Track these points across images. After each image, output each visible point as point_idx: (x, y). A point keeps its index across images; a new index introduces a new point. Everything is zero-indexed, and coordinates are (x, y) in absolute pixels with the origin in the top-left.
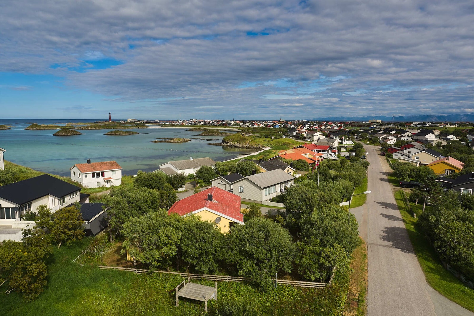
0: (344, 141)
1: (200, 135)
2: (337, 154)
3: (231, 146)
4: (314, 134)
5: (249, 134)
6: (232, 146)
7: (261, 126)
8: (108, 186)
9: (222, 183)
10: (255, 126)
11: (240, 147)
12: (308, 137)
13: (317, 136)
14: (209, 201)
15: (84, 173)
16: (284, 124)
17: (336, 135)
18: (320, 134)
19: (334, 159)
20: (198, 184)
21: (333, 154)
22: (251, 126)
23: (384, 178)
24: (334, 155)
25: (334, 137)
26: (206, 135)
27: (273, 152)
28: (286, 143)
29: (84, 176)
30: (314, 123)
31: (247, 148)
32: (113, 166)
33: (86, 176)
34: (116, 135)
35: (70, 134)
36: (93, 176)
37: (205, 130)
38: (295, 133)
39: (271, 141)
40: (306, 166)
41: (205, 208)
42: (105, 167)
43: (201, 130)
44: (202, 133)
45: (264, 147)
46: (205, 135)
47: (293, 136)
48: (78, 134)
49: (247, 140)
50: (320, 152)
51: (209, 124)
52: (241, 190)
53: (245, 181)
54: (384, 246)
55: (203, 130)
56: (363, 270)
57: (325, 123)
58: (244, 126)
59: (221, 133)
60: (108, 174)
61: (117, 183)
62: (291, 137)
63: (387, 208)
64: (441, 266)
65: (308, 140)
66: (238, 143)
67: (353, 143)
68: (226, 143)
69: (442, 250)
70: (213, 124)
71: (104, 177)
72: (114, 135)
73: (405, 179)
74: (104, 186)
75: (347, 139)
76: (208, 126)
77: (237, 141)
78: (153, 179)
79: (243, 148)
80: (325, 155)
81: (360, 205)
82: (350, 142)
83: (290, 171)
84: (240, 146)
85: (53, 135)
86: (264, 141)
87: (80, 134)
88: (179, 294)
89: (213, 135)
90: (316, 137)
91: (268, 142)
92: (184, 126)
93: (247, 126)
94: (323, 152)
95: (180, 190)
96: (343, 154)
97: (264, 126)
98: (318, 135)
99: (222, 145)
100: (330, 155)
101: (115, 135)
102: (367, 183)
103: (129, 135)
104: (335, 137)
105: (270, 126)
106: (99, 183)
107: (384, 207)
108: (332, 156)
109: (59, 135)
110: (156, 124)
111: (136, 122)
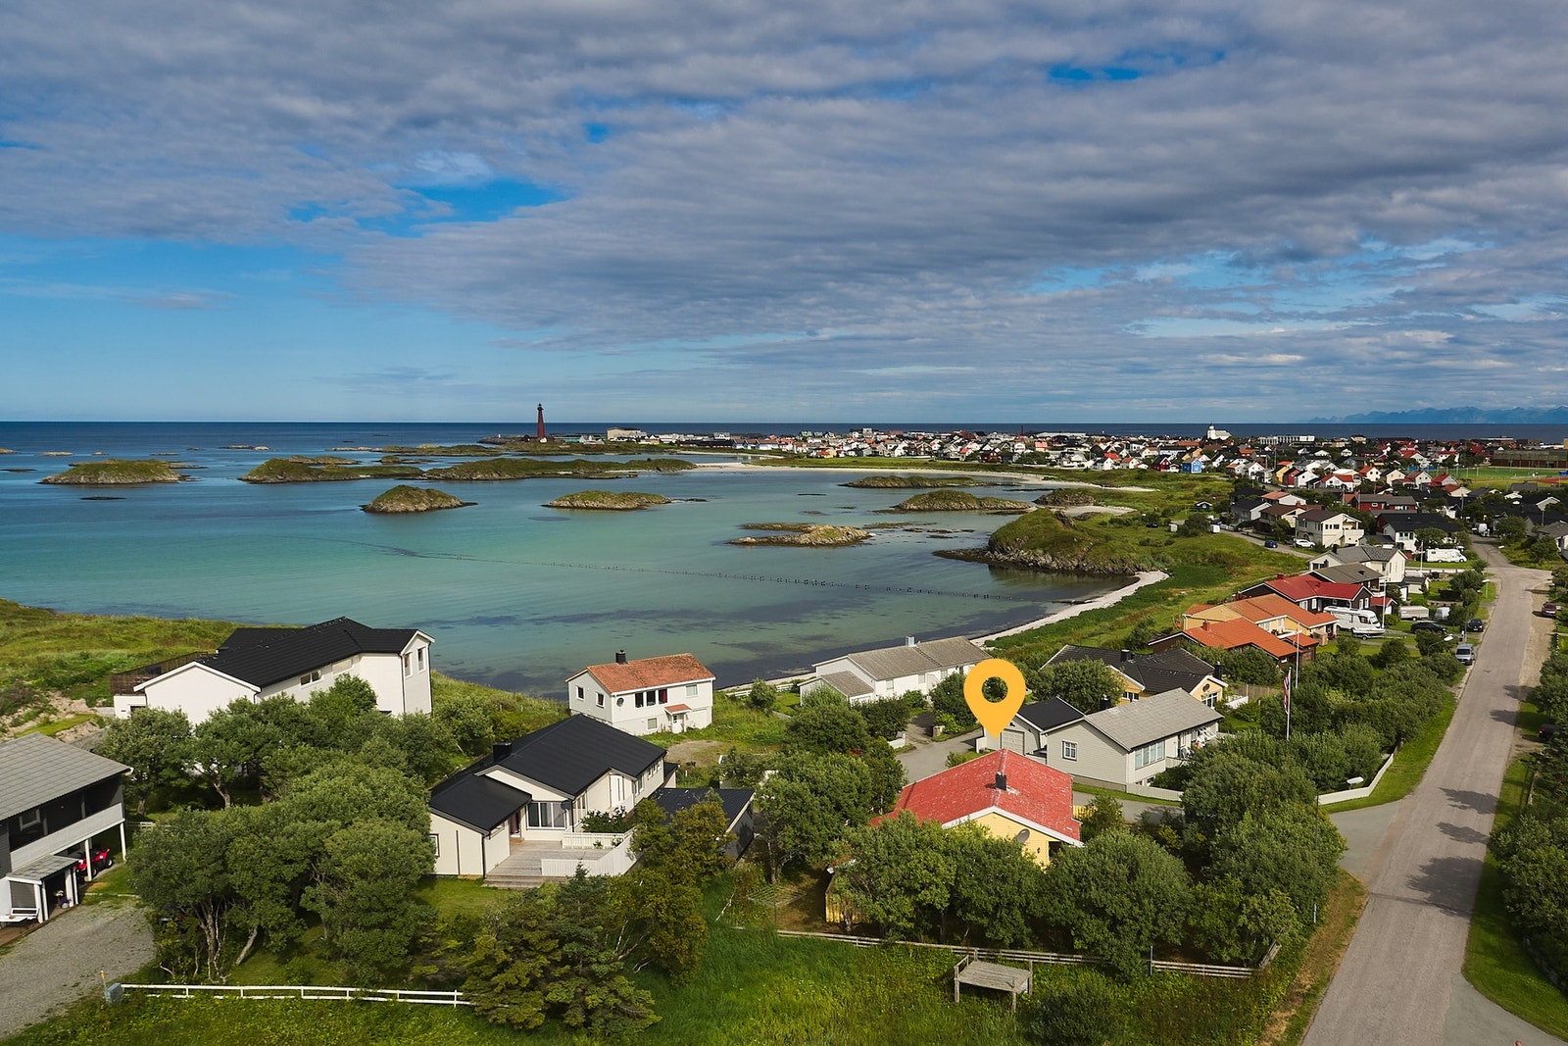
0: (1429, 551)
1: (900, 509)
2: (1388, 611)
3: (1022, 565)
4: (1325, 523)
5: (1087, 502)
6: (1023, 562)
7: (1131, 466)
8: (677, 729)
9: (1012, 728)
10: (1108, 465)
11: (1054, 570)
12: (1305, 529)
13: (1337, 527)
14: (1000, 791)
15: (616, 694)
16: (1221, 457)
17: (1405, 524)
18: (1345, 522)
19: (1371, 635)
20: (942, 728)
21: (1370, 614)
22: (1091, 462)
23: (1508, 710)
24: (1376, 620)
25: (1398, 534)
26: (924, 510)
27: (1171, 595)
28: (1219, 554)
29: (614, 701)
30: (1344, 448)
31: (1079, 571)
32: (686, 670)
33: (620, 702)
34: (593, 508)
35: (423, 507)
36: (639, 702)
37: (914, 482)
38: (1255, 514)
39: (1166, 545)
40: (1264, 671)
41: (993, 809)
42: (666, 673)
43: (902, 484)
44: (910, 501)
45: (1139, 570)
46: (919, 510)
47: (1250, 524)
48: (452, 507)
49: (1079, 541)
50: (1327, 608)
51: (929, 453)
52: (1070, 752)
53: (1079, 727)
54: (1407, 901)
55: (910, 484)
56: (1338, 947)
57: (1389, 449)
58: (1065, 464)
59: (979, 501)
60: (677, 695)
61: (702, 720)
62: (1241, 526)
63: (1465, 808)
64: (1515, 943)
65: (1303, 544)
66: (1045, 552)
67: (1465, 560)
68: (1003, 551)
70: (945, 454)
71: (666, 705)
72: (581, 508)
73: (1559, 718)
74: (667, 729)
75: (1445, 541)
76: (925, 465)
77: (1042, 546)
79: (1064, 571)
80: (1342, 617)
81: (1394, 799)
82: (1452, 555)
83: (1214, 688)
84: (1054, 565)
85: (364, 508)
86: (1143, 544)
87: (458, 506)
88: (959, 978)
89: (948, 510)
90: (1334, 531)
91: (1155, 550)
92: (832, 465)
93: (1076, 464)
94: (1339, 609)
95: (894, 744)
96: (1408, 612)
97: (1143, 466)
98: (1341, 527)
99: (986, 560)
100: (1360, 617)
101: (587, 508)
102: (1448, 725)
103: (639, 508)
104: (1401, 535)
105: (1167, 467)
106: (652, 721)
107: (1459, 804)
108: (1364, 620)
109: (385, 512)
110: (720, 450)
111: (643, 442)
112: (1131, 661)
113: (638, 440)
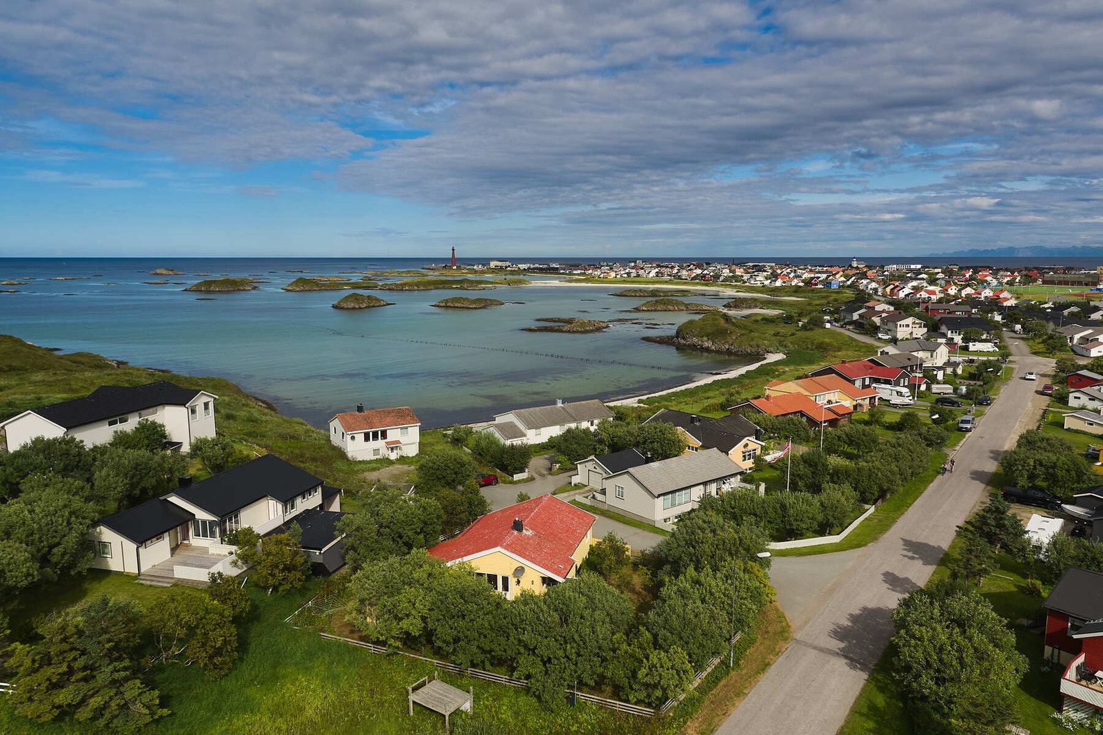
0: (971, 344)
1: (637, 310)
2: (923, 387)
3: (694, 347)
4: (899, 323)
5: (756, 307)
6: (694, 346)
7: (793, 284)
8: (393, 456)
9: (596, 470)
10: (779, 283)
11: (713, 351)
12: (886, 327)
13: (908, 326)
14: (516, 532)
15: (350, 433)
16: (854, 278)
17: (955, 325)
18: (914, 323)
19: (903, 405)
20: (558, 465)
21: (905, 390)
22: (769, 281)
23: (986, 470)
24: (909, 394)
25: (950, 332)
26: (651, 311)
27: (777, 370)
28: (822, 343)
29: (349, 437)
30: (939, 273)
31: (729, 352)
32: (401, 417)
33: (353, 438)
34: (457, 307)
35: (364, 305)
36: (367, 438)
37: (654, 293)
38: (856, 316)
39: (791, 335)
41: (498, 549)
42: (388, 419)
43: (646, 294)
44: (643, 305)
45: (768, 352)
46: (648, 310)
47: (852, 323)
48: (381, 306)
49: (731, 333)
50: (874, 385)
51: (670, 275)
53: (626, 476)
54: (822, 650)
55: (650, 294)
56: (738, 695)
57: (970, 273)
58: (752, 282)
59: (686, 305)
60: (393, 434)
61: (412, 450)
62: (846, 324)
63: (912, 558)
65: (883, 337)
66: (708, 339)
67: (997, 350)
68: (684, 338)
69: (900, 676)
70: (679, 276)
71: (386, 440)
72: (452, 307)
73: (1019, 482)
74: (386, 456)
75: (984, 337)
76: (666, 282)
77: (708, 335)
78: (449, 467)
79: (719, 352)
80: (884, 391)
81: (858, 546)
82: (988, 347)
83: (751, 446)
84: (713, 348)
85: (334, 307)
86: (775, 335)
87: (384, 305)
88: (413, 697)
89: (666, 310)
90: (905, 329)
91: (782, 339)
92: (611, 282)
93: (759, 282)
94: (883, 386)
95: (517, 477)
96: (937, 388)
97: (801, 284)
98: (910, 326)
99: (672, 344)
100: (897, 392)
101: (454, 307)
102: (932, 481)
103: (483, 307)
104: (952, 332)
105: (816, 284)
106: (376, 451)
107: (910, 554)
108: (900, 394)
109: (342, 308)
110: (552, 273)
111: (508, 269)
112: (697, 424)
113: (506, 267)
